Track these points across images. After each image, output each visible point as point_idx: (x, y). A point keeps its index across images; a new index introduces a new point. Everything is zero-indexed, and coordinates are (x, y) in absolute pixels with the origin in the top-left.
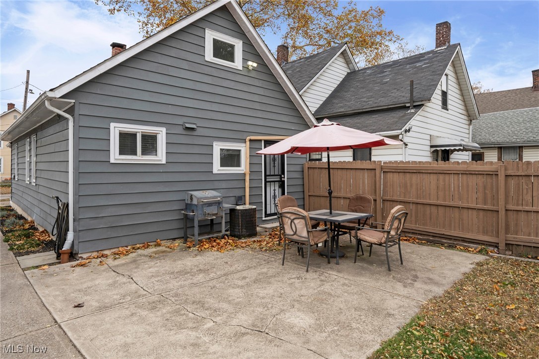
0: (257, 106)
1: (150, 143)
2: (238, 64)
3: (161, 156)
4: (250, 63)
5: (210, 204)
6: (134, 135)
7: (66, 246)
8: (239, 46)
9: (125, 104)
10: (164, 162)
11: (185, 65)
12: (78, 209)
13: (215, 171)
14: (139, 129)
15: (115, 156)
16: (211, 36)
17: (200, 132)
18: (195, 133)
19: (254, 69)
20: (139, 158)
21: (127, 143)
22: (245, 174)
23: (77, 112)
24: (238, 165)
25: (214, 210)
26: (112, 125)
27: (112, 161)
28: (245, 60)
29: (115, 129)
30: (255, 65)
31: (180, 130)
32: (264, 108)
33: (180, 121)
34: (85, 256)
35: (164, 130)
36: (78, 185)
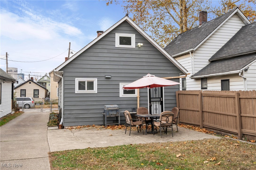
0: (145, 64)
1: (91, 85)
2: (133, 45)
3: (95, 90)
4: (139, 44)
5: (112, 110)
6: (84, 82)
7: (61, 124)
8: (133, 37)
9: (81, 70)
10: (96, 92)
11: (106, 51)
12: (64, 110)
13: (121, 96)
14: (86, 80)
15: (77, 91)
16: (118, 36)
17: (113, 79)
18: (111, 80)
19: (141, 46)
20: (86, 91)
21: (81, 86)
22: (137, 97)
23: (64, 76)
24: (134, 93)
25: (114, 113)
26: (76, 79)
27: (76, 92)
28: (136, 43)
29: (77, 80)
30: (142, 44)
31: (103, 79)
32: (149, 64)
33: (103, 75)
34: (66, 128)
35: (96, 79)
36: (64, 102)
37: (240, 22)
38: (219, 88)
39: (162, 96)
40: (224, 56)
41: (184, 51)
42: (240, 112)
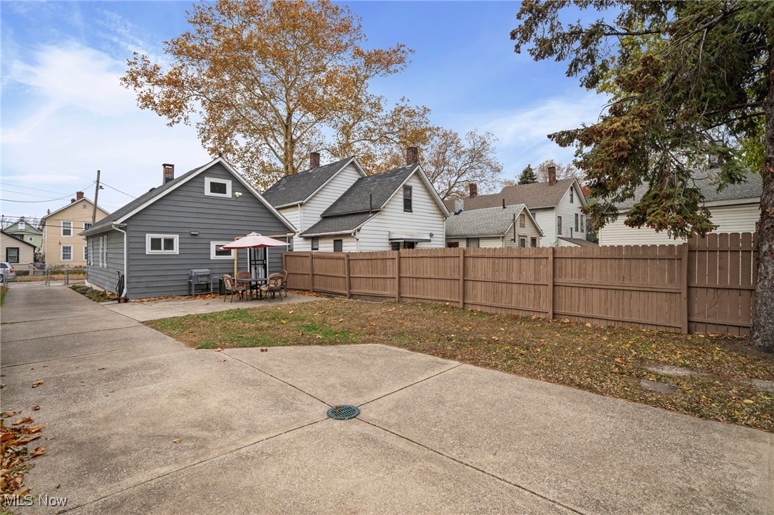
0: (243, 218)
1: (169, 244)
2: (229, 194)
3: (176, 250)
4: (237, 193)
5: (202, 276)
6: (160, 240)
7: (123, 296)
8: (229, 184)
9: (154, 224)
10: (178, 253)
11: (191, 199)
12: (129, 277)
13: (212, 258)
14: (162, 236)
15: (149, 251)
16: (208, 181)
17: (201, 236)
18: (198, 237)
19: (240, 196)
20: (163, 251)
21: (156, 244)
22: (234, 260)
23: (128, 230)
24: (230, 255)
25: (205, 279)
26: (147, 235)
27: (147, 253)
28: (233, 192)
29: (149, 237)
30: (240, 194)
31: (188, 236)
32: (249, 219)
33: (188, 231)
34: (132, 301)
35: (178, 236)
36: (129, 266)
37: (356, 173)
38: (332, 250)
39: (265, 258)
40: (338, 212)
41: (290, 202)
42: (349, 273)
